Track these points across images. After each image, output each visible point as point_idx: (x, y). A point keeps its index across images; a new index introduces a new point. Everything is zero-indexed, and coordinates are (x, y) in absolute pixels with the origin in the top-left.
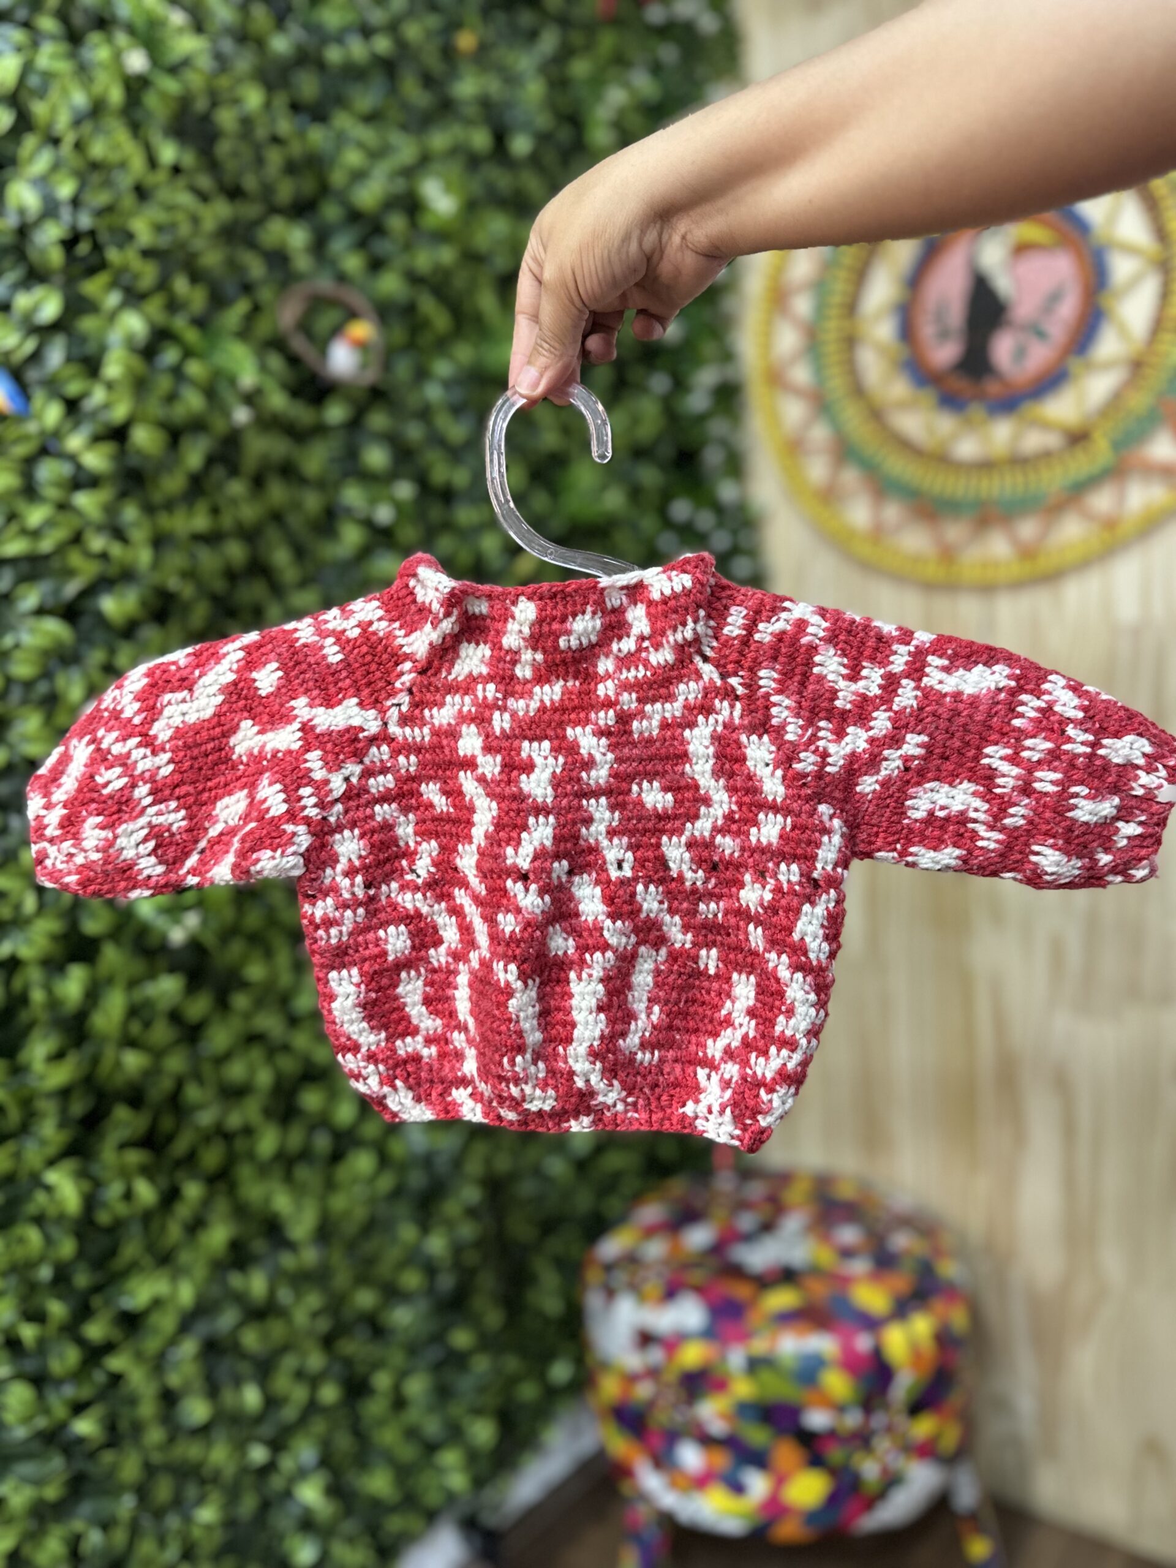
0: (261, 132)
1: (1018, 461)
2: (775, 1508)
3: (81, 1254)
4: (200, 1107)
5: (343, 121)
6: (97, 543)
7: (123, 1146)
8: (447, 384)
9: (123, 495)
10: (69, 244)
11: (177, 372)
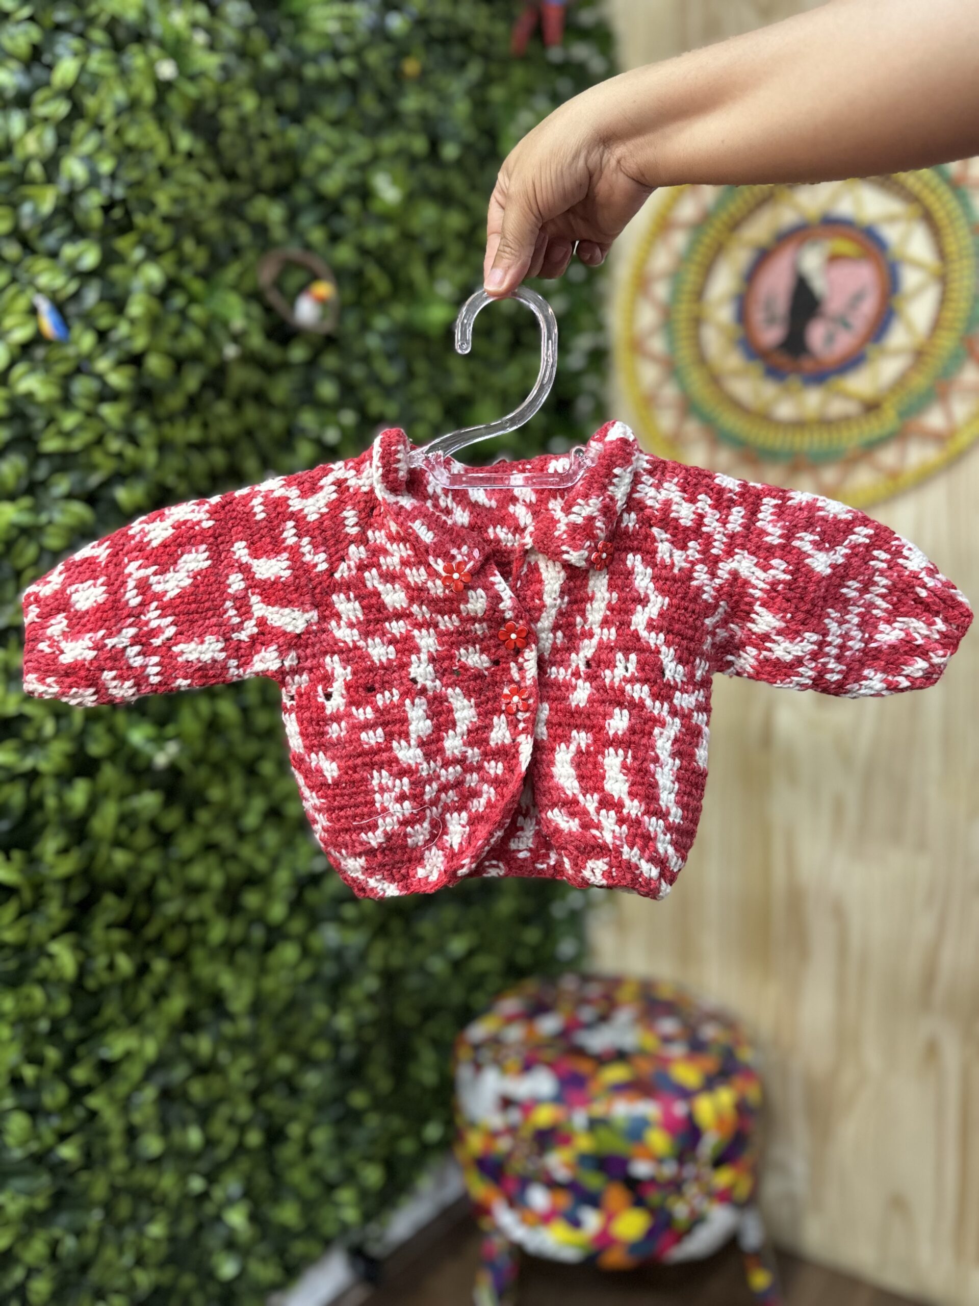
0: (253, 130)
1: (825, 423)
2: (604, 1240)
3: (72, 1013)
4: (167, 899)
5: (315, 124)
6: (115, 445)
7: (110, 926)
8: (384, 336)
9: (136, 409)
10: (107, 209)
11: (183, 313)
